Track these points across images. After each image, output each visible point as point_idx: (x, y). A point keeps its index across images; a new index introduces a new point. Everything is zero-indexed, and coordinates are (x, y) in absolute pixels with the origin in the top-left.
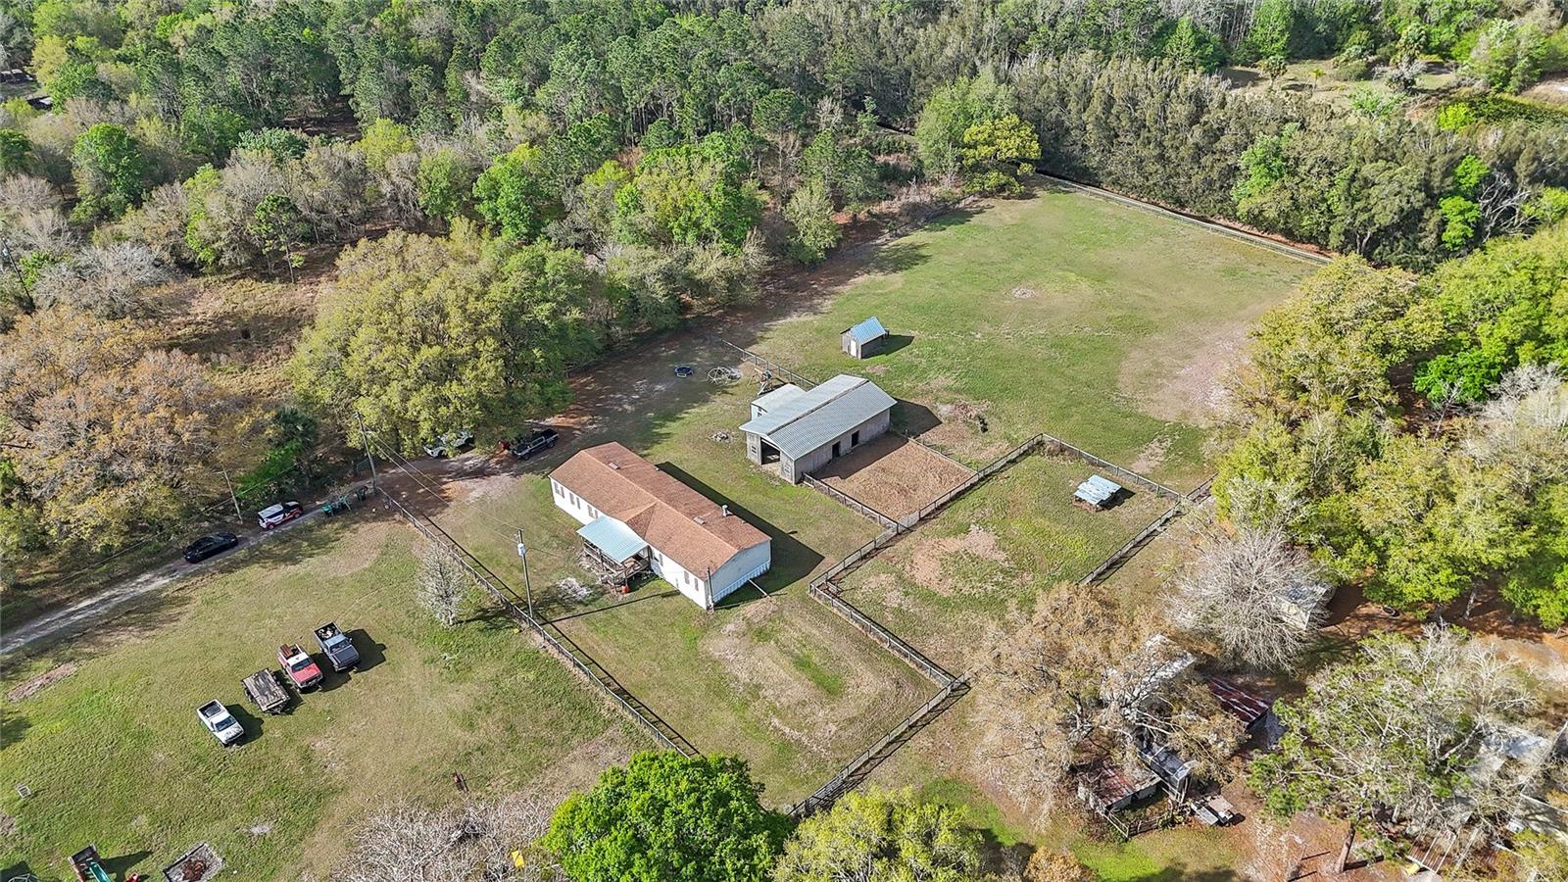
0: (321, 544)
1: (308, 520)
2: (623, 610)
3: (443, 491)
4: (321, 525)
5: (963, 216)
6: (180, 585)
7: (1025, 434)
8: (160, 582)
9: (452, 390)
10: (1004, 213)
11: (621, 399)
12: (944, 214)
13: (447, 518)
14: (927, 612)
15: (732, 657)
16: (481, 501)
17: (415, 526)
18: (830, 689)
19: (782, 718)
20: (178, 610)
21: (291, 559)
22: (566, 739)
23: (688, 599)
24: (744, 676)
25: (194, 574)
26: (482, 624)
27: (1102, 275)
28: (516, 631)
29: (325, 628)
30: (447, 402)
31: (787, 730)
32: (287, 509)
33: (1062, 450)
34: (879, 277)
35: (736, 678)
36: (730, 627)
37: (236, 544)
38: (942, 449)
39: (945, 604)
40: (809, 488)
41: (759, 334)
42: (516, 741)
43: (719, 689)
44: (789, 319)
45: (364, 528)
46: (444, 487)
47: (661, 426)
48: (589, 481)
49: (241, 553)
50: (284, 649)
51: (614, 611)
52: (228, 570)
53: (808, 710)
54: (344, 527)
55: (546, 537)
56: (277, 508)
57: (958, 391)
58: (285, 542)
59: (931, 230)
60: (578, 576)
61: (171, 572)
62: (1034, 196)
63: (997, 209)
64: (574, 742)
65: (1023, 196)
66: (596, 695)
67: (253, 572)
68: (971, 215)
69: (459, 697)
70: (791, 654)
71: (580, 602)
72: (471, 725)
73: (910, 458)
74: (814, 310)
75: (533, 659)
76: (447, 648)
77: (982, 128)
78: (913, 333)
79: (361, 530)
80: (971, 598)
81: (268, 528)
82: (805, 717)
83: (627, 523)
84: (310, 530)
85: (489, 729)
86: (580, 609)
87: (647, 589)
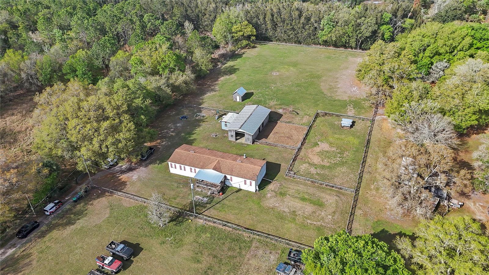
0: (80, 214)
1: (67, 206)
2: (225, 201)
3: (120, 180)
4: (74, 206)
5: (240, 56)
6: (22, 250)
7: (313, 112)
8: (10, 251)
9: (121, 136)
10: (250, 53)
11: (167, 132)
12: (233, 56)
13: (129, 188)
14: (327, 172)
15: (278, 205)
16: (139, 179)
17: (118, 195)
18: (320, 204)
19: (309, 219)
20: (28, 260)
21: (70, 223)
22: (240, 253)
23: (246, 191)
24: (286, 210)
25: (26, 243)
26: (174, 223)
27: (295, 65)
28: (190, 221)
29: (110, 244)
31: (315, 223)
32: (56, 204)
33: (326, 114)
34: (227, 77)
35: (284, 211)
36: (269, 195)
37: (38, 226)
38: (289, 122)
39: (329, 167)
40: (257, 144)
41: (201, 101)
42: (221, 260)
43: (281, 217)
44: (207, 95)
45: (95, 202)
46: (120, 178)
47: (190, 137)
48: (186, 159)
49: (43, 228)
51: (222, 202)
52: (43, 235)
53: (317, 214)
54: (86, 204)
55: (176, 185)
56: (52, 205)
57: (280, 105)
58: (62, 218)
59: (233, 61)
60: (199, 195)
61: (14, 246)
62: (256, 47)
63: (248, 52)
64: (244, 253)
65: (254, 47)
66: (238, 233)
67: (55, 233)
68: (242, 55)
69: (185, 252)
70: (297, 197)
71: (207, 203)
72: (198, 261)
73: (280, 127)
74: (213, 90)
75: (204, 229)
76: (166, 236)
77: (237, 26)
78: (252, 91)
79: (95, 203)
80: (335, 164)
81: (50, 214)
82: (318, 216)
83: (213, 169)
84: (70, 209)
85: (206, 260)
86: (208, 206)
87: (228, 192)
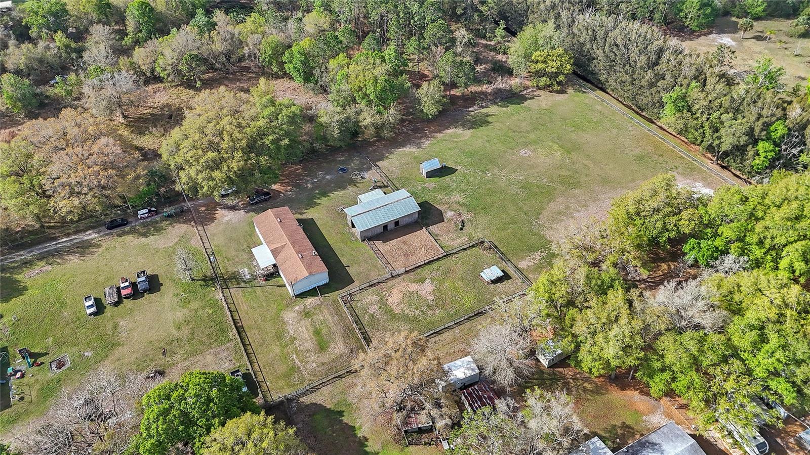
0: (158, 230)
1: (157, 218)
2: (259, 289)
3: (215, 214)
4: (162, 221)
5: (522, 100)
6: (100, 239)
7: (479, 235)
8: (94, 236)
9: (217, 174)
10: (545, 100)
11: (308, 181)
12: (512, 97)
13: (212, 228)
14: (383, 319)
15: (291, 322)
16: (228, 222)
17: (197, 229)
18: (322, 347)
19: (297, 354)
20: (95, 250)
21: (145, 235)
22: (211, 344)
23: (287, 290)
24: (292, 332)
25: (107, 235)
26: (203, 283)
27: (571, 148)
28: (213, 289)
29: (141, 272)
30: (214, 180)
31: (297, 361)
32: (150, 211)
33: (490, 248)
34: (460, 131)
35: (289, 332)
36: (297, 308)
37: (126, 224)
39: (394, 317)
40: (366, 245)
41: (387, 155)
42: (192, 339)
43: (280, 336)
44: (405, 149)
45: (177, 226)
46: (216, 212)
47: (319, 198)
49: (127, 228)
50: (122, 278)
51: (255, 288)
52: (119, 236)
53: (308, 354)
54: (171, 224)
55: (245, 246)
56: (146, 211)
57: (462, 205)
58: (145, 227)
59: (500, 106)
60: (250, 269)
61: (98, 233)
62: (567, 92)
63: (542, 98)
64: (213, 346)
65: (559, 92)
67: (129, 238)
68: (526, 99)
69: (180, 315)
70: (315, 327)
71: (244, 281)
72: (179, 327)
73: (420, 239)
74: (418, 146)
75: (214, 304)
76: (184, 291)
77: (542, 54)
78: (459, 167)
79: (176, 227)
80: (407, 316)
81: (141, 219)
82: (306, 357)
83: (271, 251)
84: (157, 222)
85: (185, 332)
86: (243, 284)
87: (273, 281)
